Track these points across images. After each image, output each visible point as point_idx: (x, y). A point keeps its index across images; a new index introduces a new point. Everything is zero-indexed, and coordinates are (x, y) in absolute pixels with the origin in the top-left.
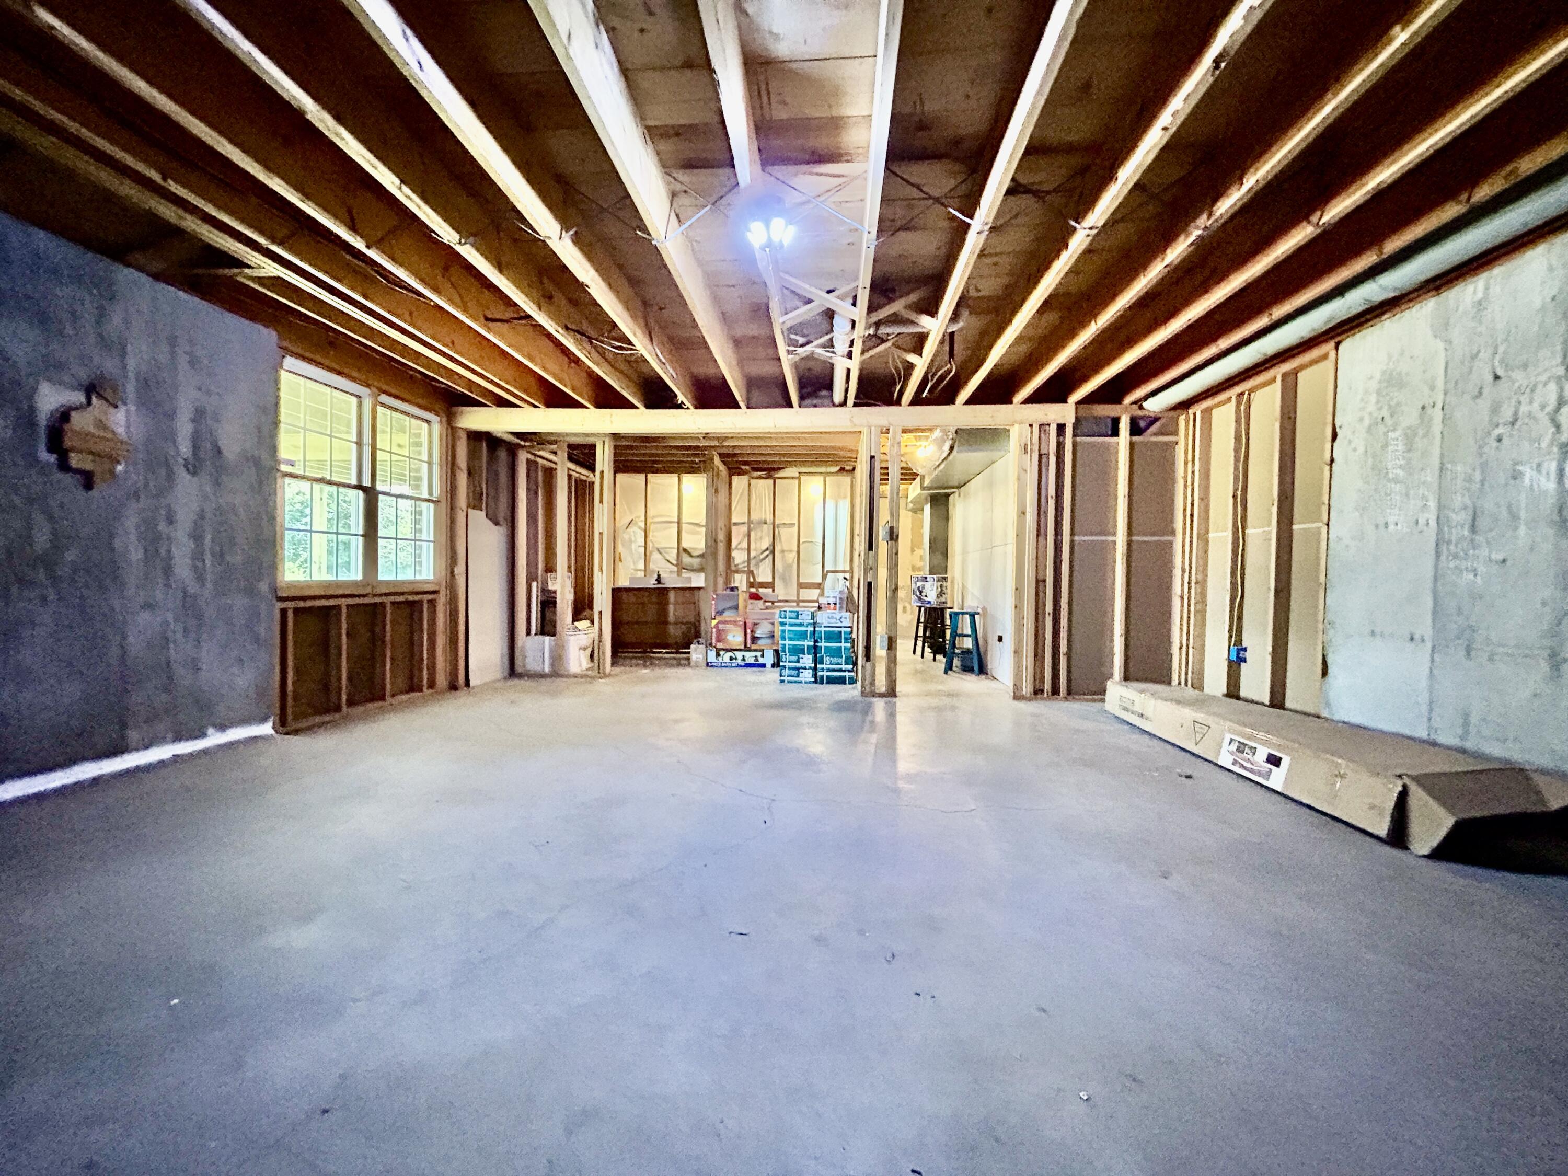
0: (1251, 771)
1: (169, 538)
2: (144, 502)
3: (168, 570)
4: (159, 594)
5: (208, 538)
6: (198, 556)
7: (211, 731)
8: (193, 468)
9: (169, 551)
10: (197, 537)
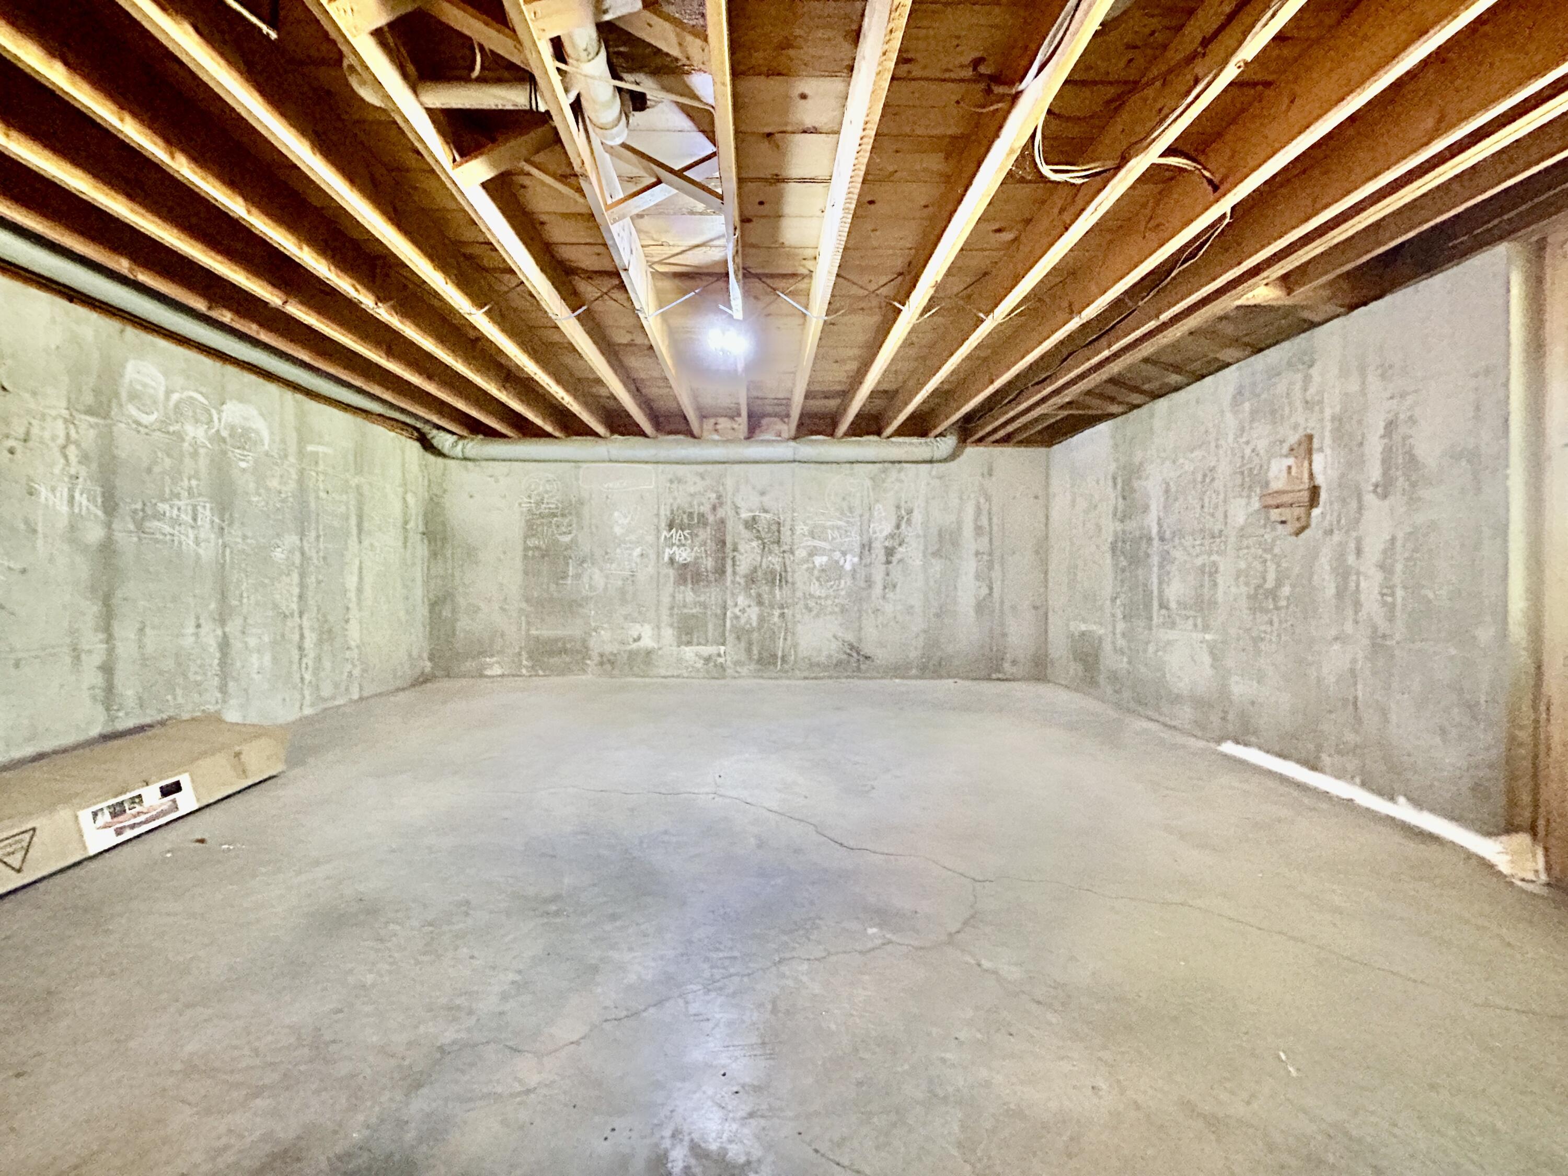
0: (153, 819)
1: (1358, 573)
2: (1336, 537)
3: (1357, 605)
4: (1349, 628)
5: (1399, 567)
6: (1387, 589)
7: (1402, 800)
8: (1384, 490)
9: (1358, 586)
10: (1385, 567)
